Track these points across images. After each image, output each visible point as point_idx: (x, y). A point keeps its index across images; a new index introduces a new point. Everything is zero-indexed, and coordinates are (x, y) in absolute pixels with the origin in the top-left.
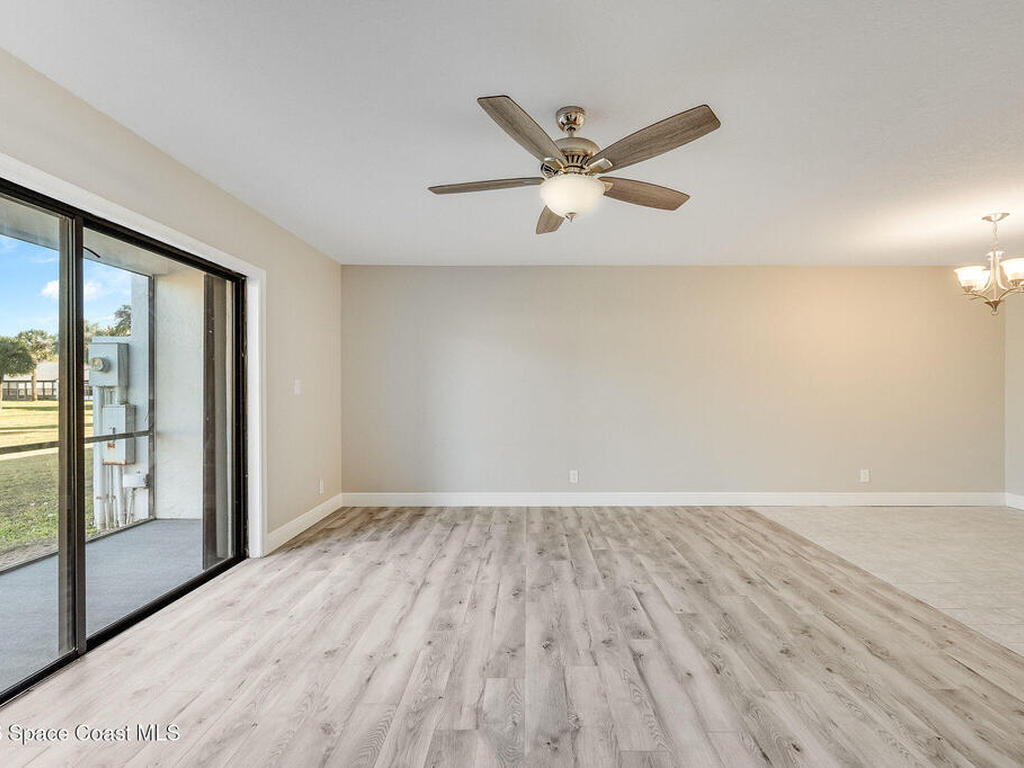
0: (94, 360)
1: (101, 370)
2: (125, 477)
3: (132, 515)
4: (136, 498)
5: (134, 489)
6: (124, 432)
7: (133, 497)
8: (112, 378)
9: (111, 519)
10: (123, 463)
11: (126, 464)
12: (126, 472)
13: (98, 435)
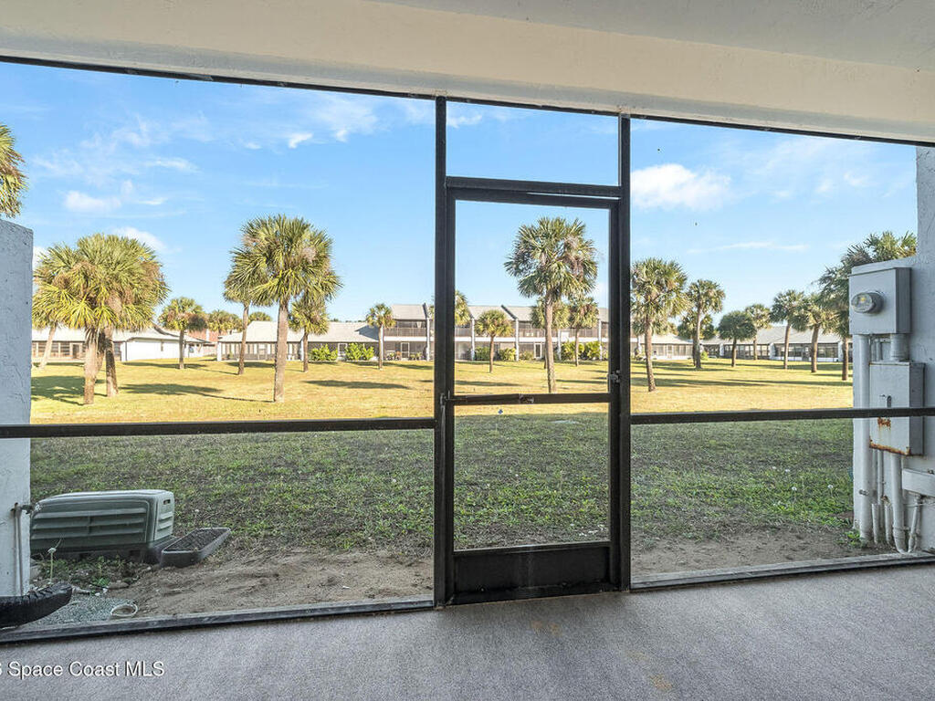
0: (858, 297)
1: (869, 312)
2: (905, 473)
3: (919, 536)
4: (925, 511)
5: (923, 497)
6: (907, 405)
7: (921, 509)
8: (887, 323)
9: (881, 529)
10: (906, 451)
11: (910, 454)
12: (907, 467)
13: (861, 406)
